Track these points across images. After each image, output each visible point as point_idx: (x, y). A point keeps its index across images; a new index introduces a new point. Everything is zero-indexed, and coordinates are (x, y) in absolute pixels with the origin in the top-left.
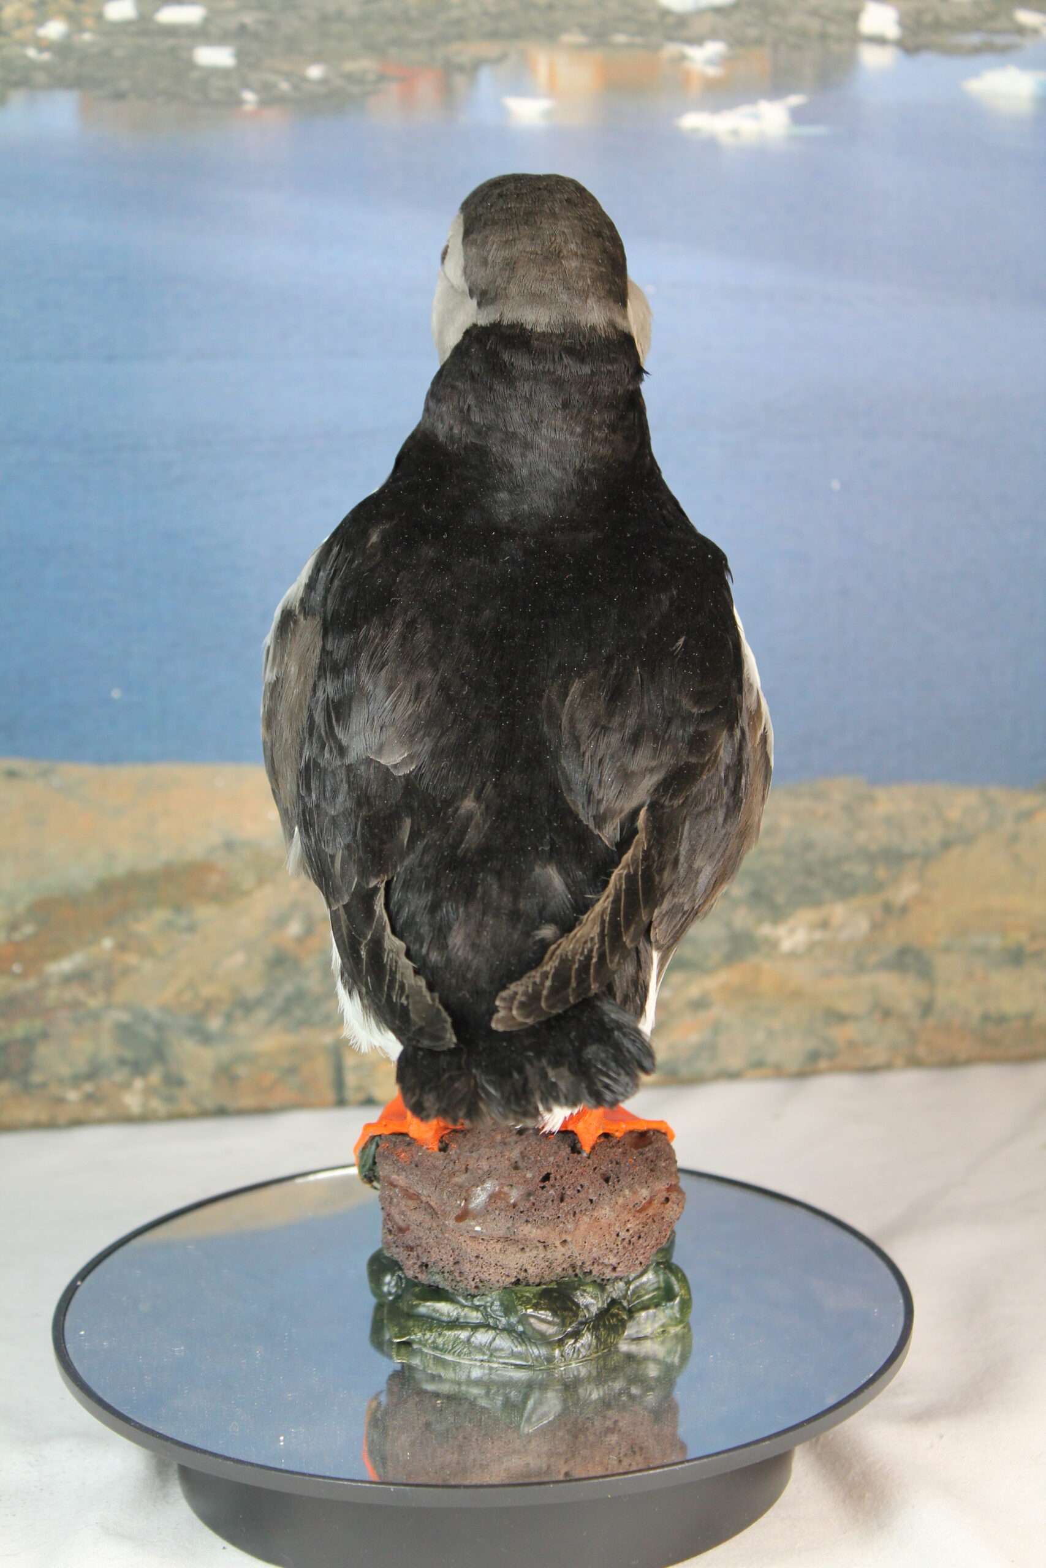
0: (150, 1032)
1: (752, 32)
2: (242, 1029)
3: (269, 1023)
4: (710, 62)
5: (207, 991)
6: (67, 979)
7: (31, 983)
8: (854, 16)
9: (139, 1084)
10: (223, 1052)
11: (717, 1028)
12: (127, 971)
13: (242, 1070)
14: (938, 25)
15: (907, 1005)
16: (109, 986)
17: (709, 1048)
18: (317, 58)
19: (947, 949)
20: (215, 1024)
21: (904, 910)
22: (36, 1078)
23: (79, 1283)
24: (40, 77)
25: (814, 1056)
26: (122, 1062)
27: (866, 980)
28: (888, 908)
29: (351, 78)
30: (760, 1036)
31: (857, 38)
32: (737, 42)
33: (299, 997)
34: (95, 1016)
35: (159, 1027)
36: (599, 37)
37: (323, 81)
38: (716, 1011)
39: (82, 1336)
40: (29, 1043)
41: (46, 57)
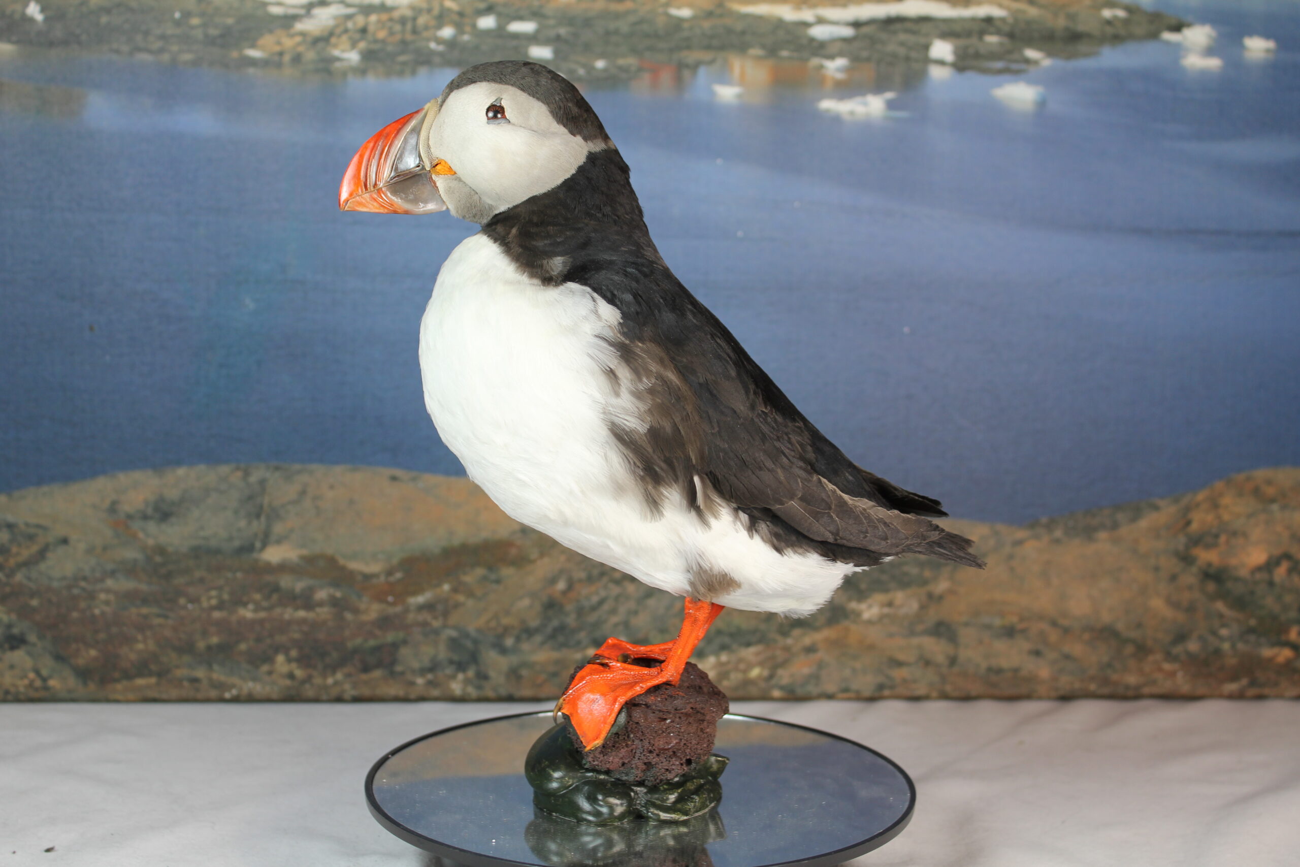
0: (469, 644)
1: (865, 54)
2: (525, 646)
3: (543, 643)
4: (839, 70)
5: (506, 621)
6: (421, 608)
7: (398, 609)
8: (927, 47)
9: (460, 676)
10: (514, 660)
11: (821, 665)
12: (457, 606)
13: (524, 672)
14: (977, 56)
15: (940, 658)
16: (446, 614)
17: (815, 677)
18: (602, 56)
19: (967, 624)
20: (509, 642)
21: (940, 598)
22: (399, 668)
23: (390, 756)
24: (437, 60)
25: (881, 687)
26: (451, 662)
27: (915, 641)
28: (930, 596)
29: (621, 69)
30: (847, 672)
31: (928, 61)
32: (855, 59)
33: (562, 629)
34: (436, 632)
35: (476, 642)
36: (772, 52)
37: (605, 70)
38: (820, 655)
39: (384, 782)
40: (395, 646)
41: (441, 48)
